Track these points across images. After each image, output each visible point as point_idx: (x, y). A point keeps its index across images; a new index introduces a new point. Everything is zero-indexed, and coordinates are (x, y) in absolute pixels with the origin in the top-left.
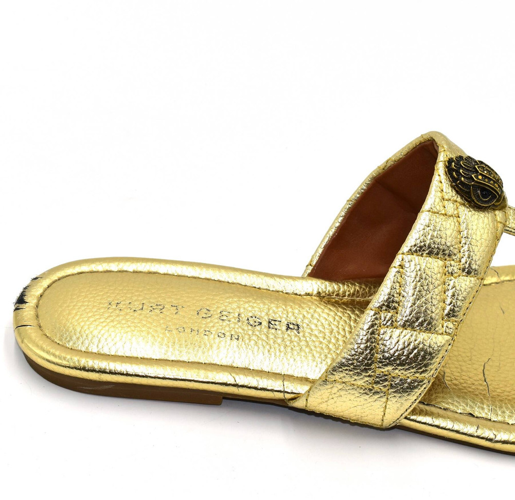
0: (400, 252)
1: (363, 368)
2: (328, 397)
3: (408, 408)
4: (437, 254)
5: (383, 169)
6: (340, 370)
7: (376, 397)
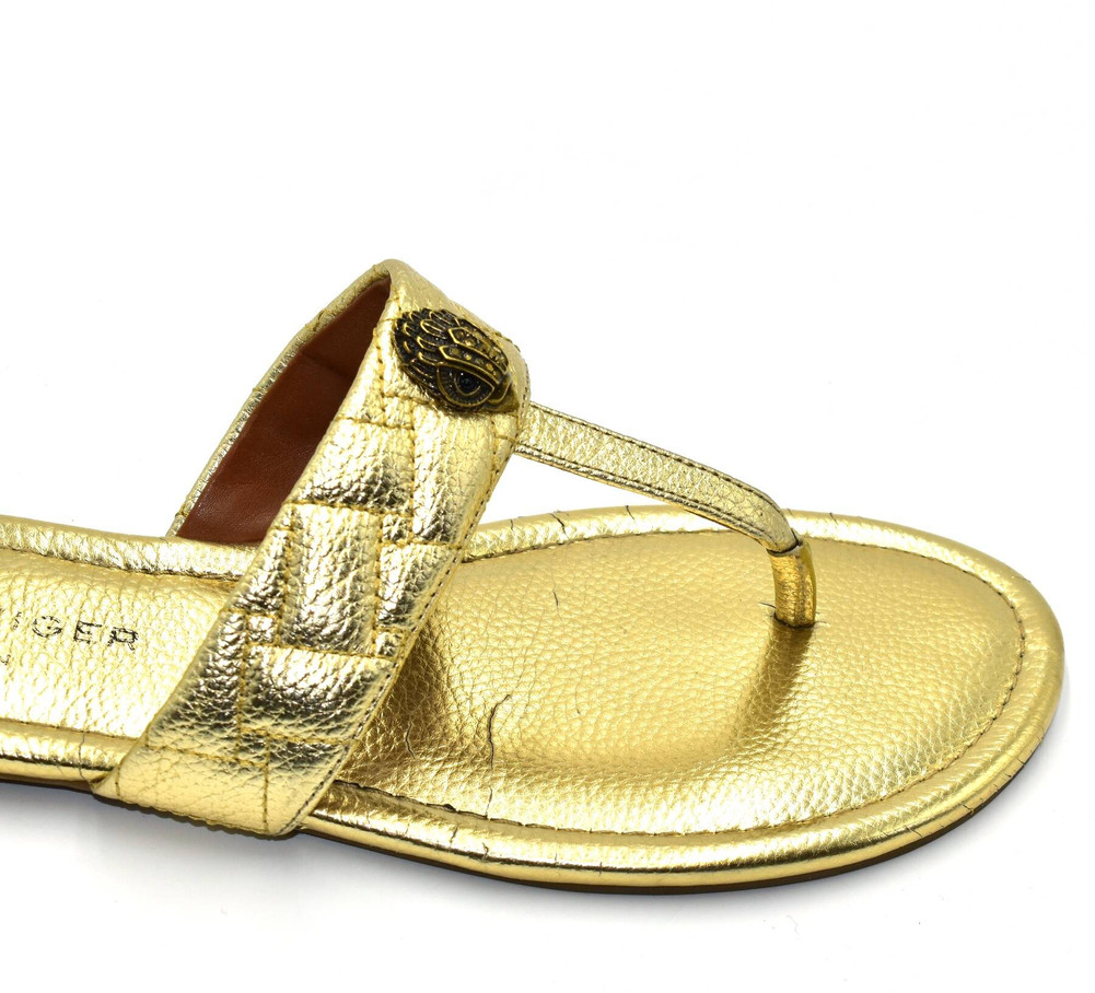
0: (290, 498)
1: (213, 722)
2: (156, 779)
3: (310, 799)
4: (365, 501)
5: (314, 330)
6: (171, 726)
7: (245, 777)
